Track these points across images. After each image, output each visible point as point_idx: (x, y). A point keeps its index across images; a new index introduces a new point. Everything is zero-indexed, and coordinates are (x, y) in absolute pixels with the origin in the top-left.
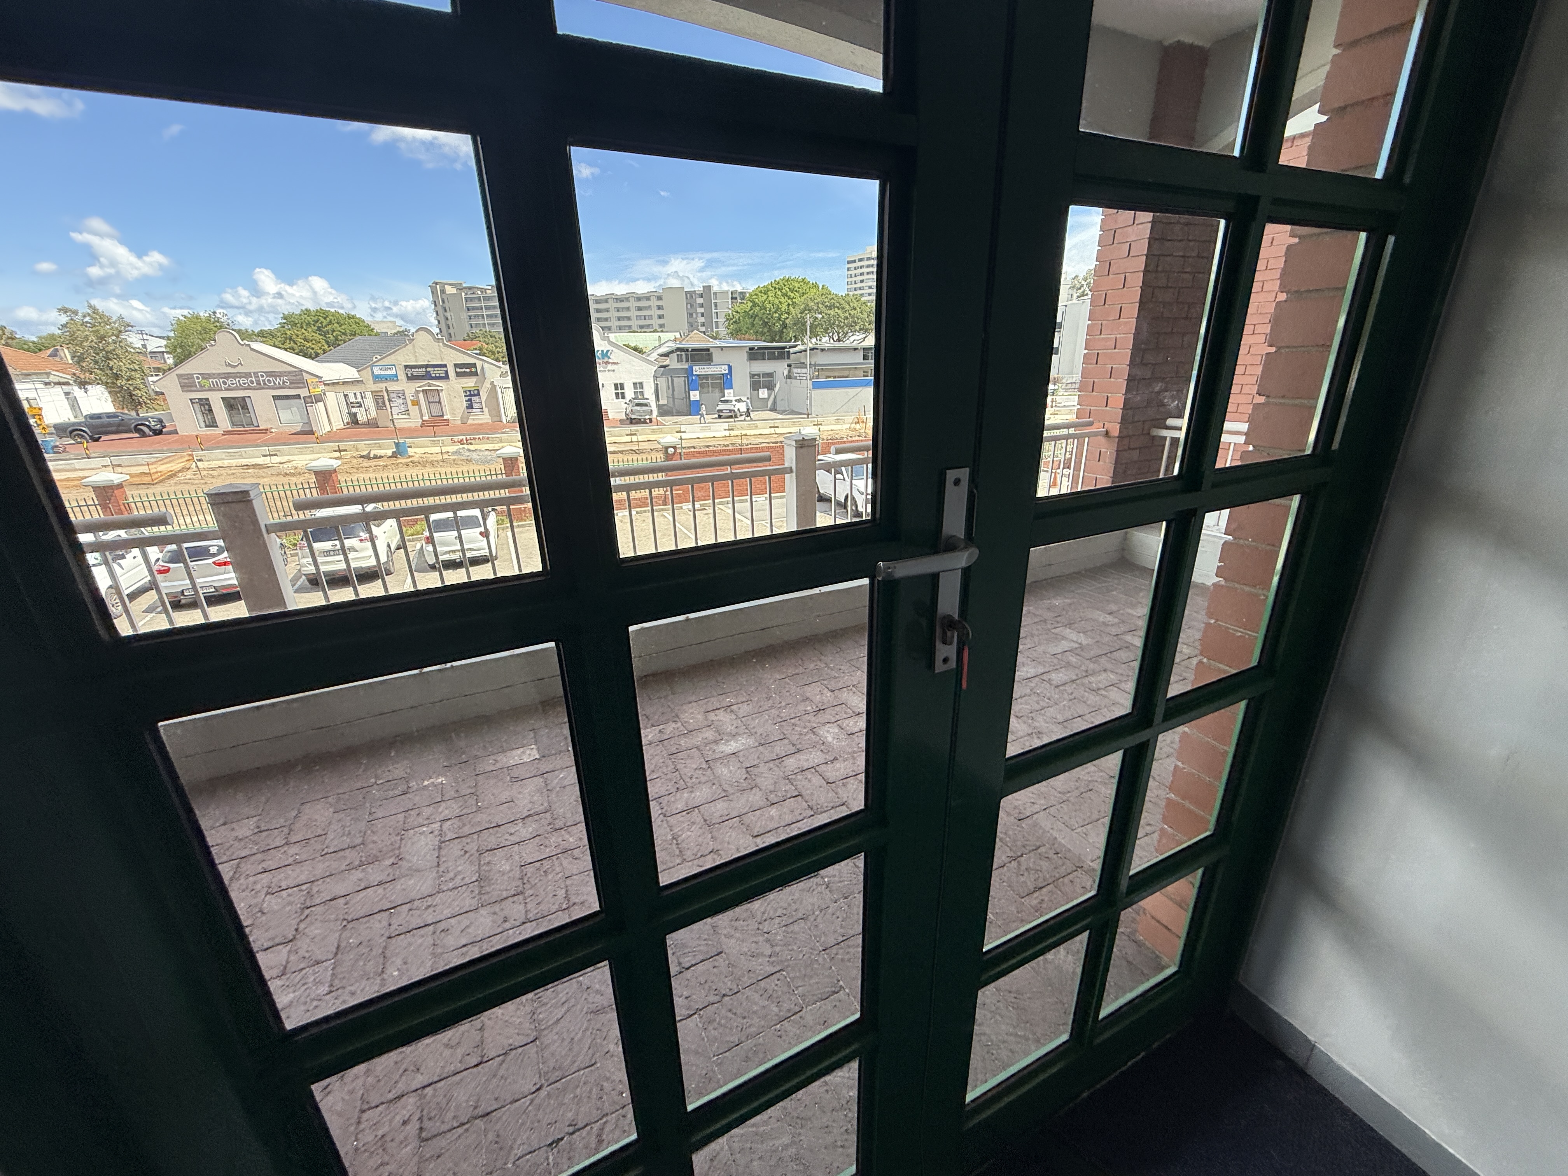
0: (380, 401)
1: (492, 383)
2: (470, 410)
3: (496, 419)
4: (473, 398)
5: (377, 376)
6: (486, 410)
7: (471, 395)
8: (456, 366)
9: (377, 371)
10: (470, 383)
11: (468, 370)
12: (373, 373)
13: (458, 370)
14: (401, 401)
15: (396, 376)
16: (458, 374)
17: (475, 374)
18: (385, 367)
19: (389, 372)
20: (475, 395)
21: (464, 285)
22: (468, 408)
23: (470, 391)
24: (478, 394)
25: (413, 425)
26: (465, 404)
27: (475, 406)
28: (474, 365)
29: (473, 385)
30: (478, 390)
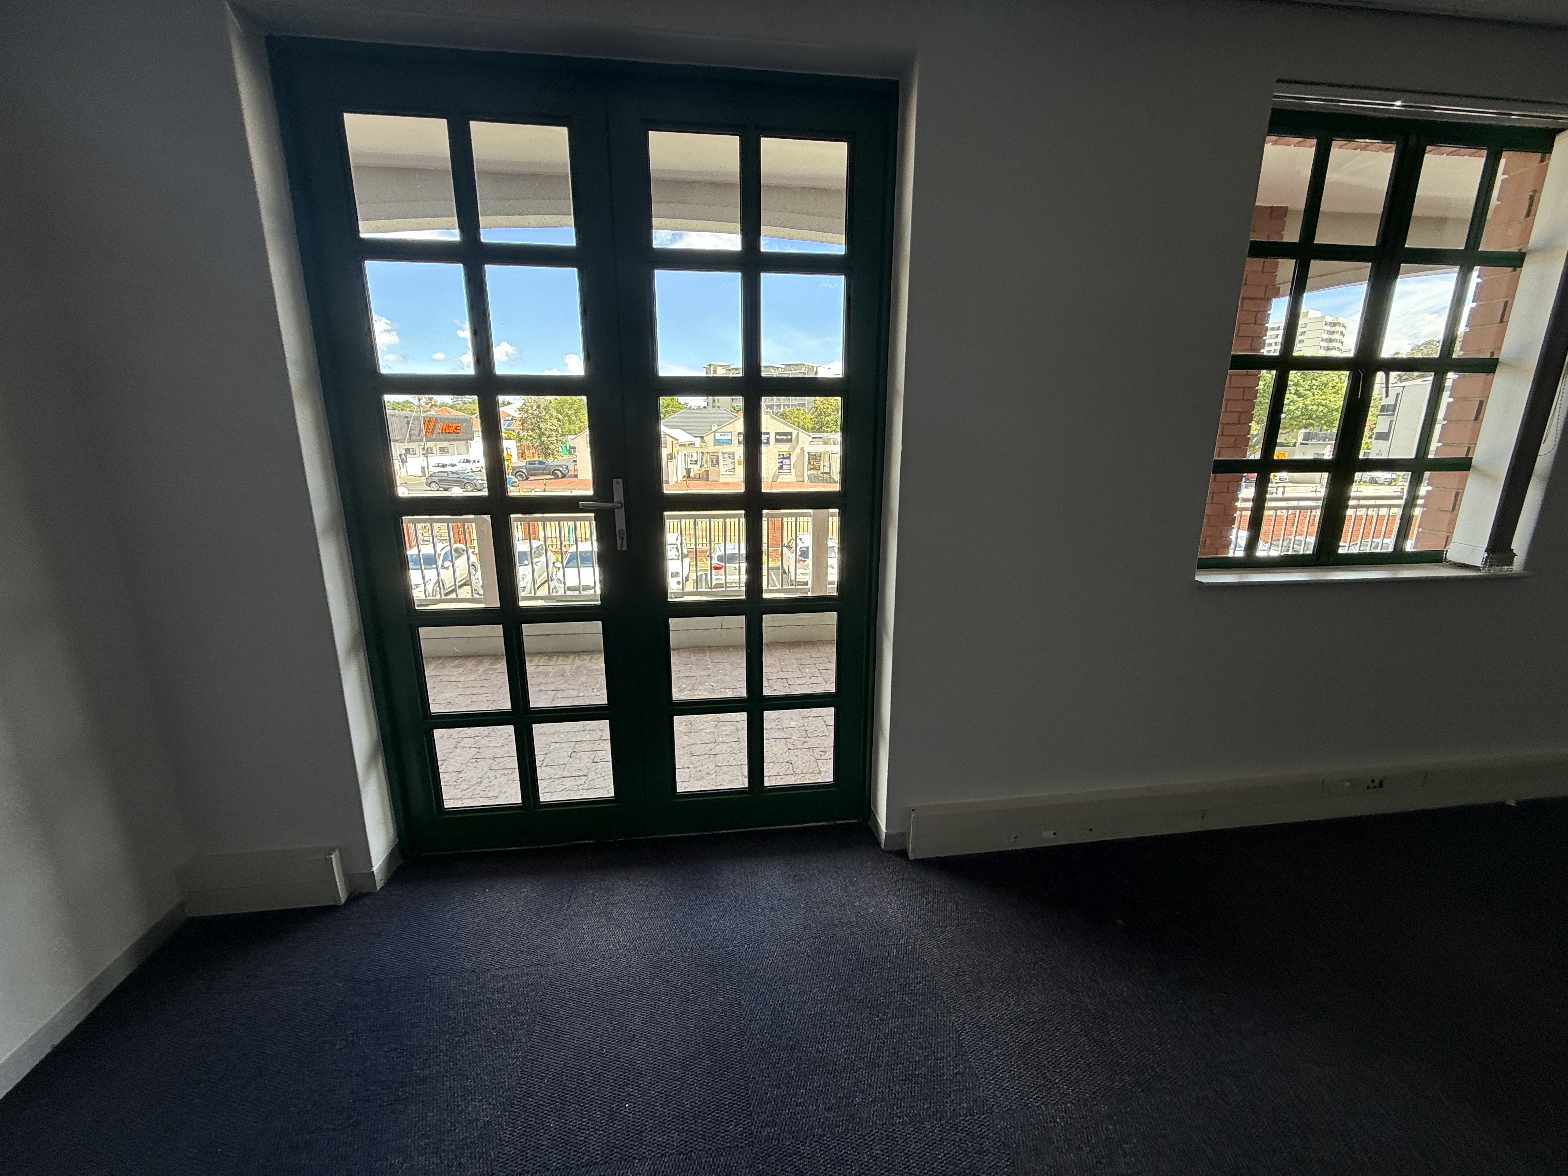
0: (715, 460)
1: (802, 449)
2: (781, 471)
3: (801, 479)
4: (785, 461)
5: (718, 440)
6: (793, 471)
7: (783, 458)
8: (777, 434)
9: (718, 436)
10: (785, 448)
11: (785, 438)
12: (715, 437)
13: (778, 437)
14: (731, 461)
15: (731, 440)
16: (777, 441)
17: (790, 441)
18: (724, 433)
19: (726, 437)
20: (786, 458)
22: (779, 468)
23: (783, 455)
24: (789, 458)
25: (735, 480)
26: (778, 465)
27: (785, 467)
28: (790, 434)
29: (787, 450)
30: (790, 454)
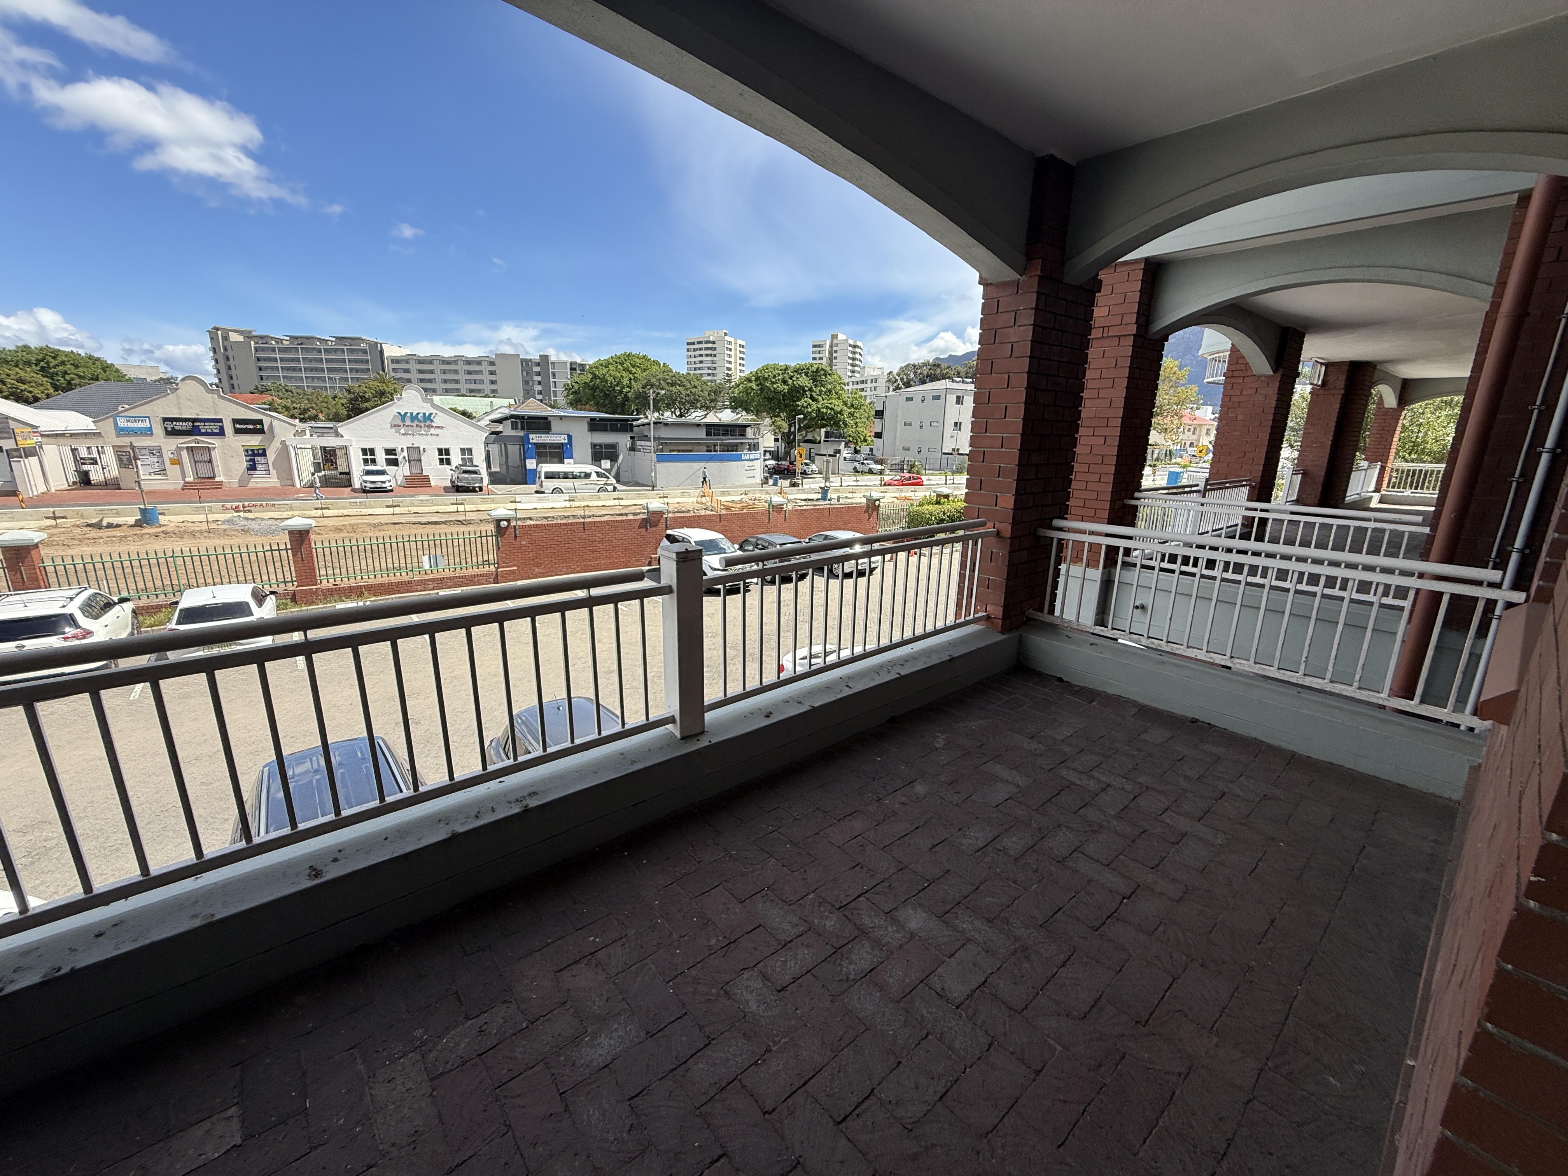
0: (125, 459)
1: (283, 443)
2: (252, 472)
3: (289, 482)
4: (257, 459)
5: (123, 429)
6: (273, 472)
7: (254, 455)
8: (235, 421)
9: (122, 423)
10: (254, 441)
11: (251, 427)
12: (116, 424)
13: (238, 426)
14: (155, 459)
15: (150, 429)
16: (238, 431)
17: (262, 431)
18: (136, 419)
19: (140, 425)
20: (259, 455)
21: (254, 333)
22: (249, 469)
23: (253, 450)
24: (264, 454)
25: (171, 487)
26: (245, 465)
27: (259, 467)
28: (260, 422)
29: (257, 443)
30: (264, 450)
